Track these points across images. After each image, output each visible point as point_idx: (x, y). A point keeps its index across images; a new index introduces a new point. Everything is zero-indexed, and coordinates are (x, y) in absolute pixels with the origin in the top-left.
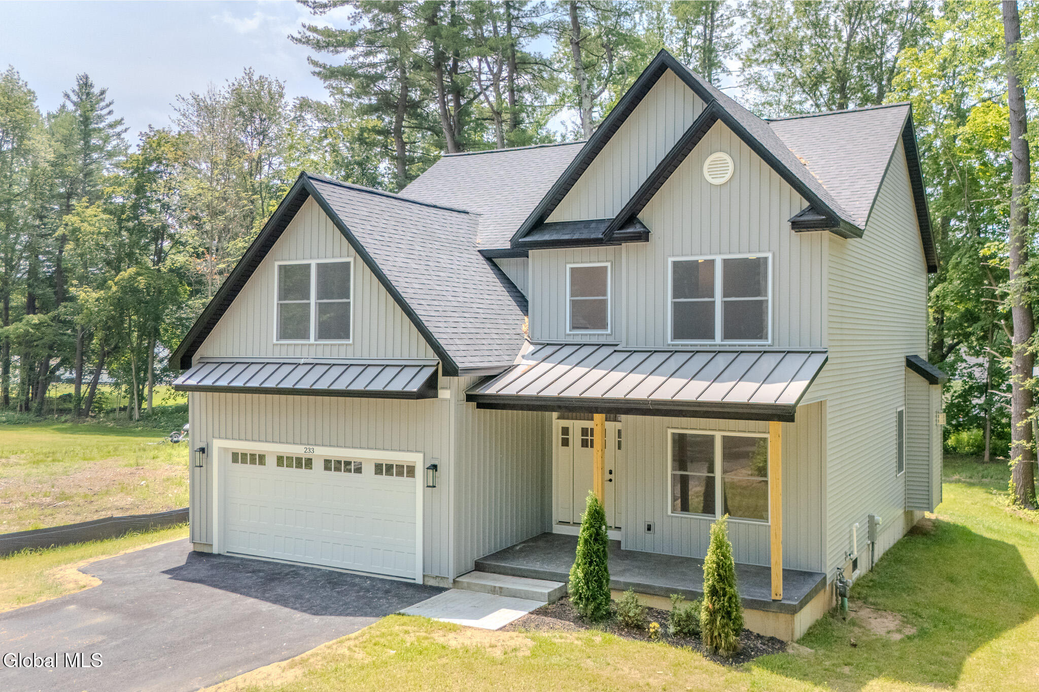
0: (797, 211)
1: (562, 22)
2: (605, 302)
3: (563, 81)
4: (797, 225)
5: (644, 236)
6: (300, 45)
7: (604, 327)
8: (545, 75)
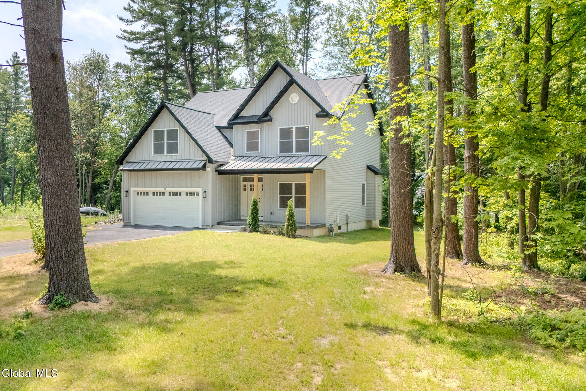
0: (318, 112)
1: (240, 29)
2: (258, 142)
3: (240, 55)
4: (318, 116)
5: (271, 120)
6: (121, 40)
7: (258, 150)
8: (232, 52)
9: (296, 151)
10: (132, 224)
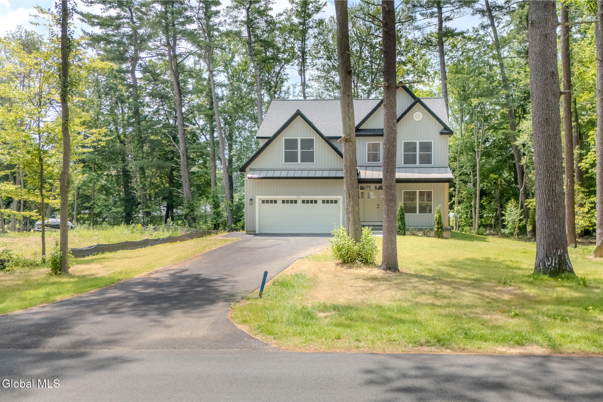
0: (441, 129)
2: (379, 154)
4: (441, 133)
7: (379, 161)
9: (420, 164)
10: (257, 232)
